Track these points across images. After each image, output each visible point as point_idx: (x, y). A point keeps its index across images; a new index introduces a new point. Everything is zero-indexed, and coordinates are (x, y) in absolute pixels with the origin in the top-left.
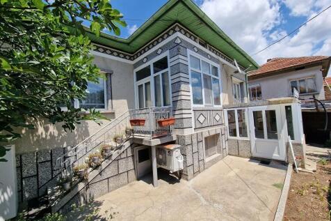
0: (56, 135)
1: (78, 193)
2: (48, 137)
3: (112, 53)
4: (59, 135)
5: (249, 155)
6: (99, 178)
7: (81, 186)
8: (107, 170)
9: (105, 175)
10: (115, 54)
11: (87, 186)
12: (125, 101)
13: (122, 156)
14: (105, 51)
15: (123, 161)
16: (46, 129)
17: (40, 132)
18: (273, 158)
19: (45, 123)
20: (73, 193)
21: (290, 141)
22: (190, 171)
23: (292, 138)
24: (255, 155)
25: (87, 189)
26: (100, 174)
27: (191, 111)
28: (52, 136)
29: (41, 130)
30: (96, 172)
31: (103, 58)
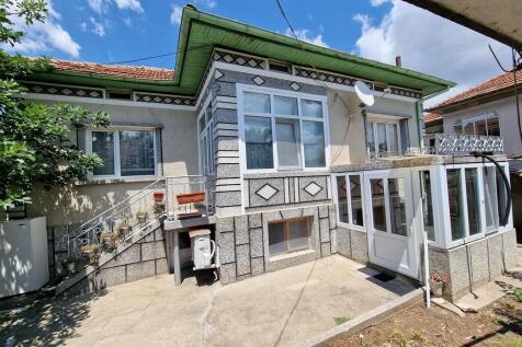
0: (90, 207)
1: (86, 277)
2: (82, 210)
3: (163, 100)
4: (94, 208)
5: (365, 259)
6: (113, 263)
7: (90, 269)
8: (125, 254)
9: (121, 261)
10: (168, 100)
11: (98, 271)
12: (182, 165)
13: (148, 239)
14: (152, 99)
15: (150, 245)
16: (80, 201)
17: (73, 204)
18: (400, 270)
19: (79, 194)
20: (80, 276)
21: (426, 242)
22: (227, 272)
23: (431, 237)
24: (374, 260)
25: (97, 273)
26: (115, 258)
27: (241, 181)
28: (86, 209)
29: (74, 201)
30: (110, 256)
31: (150, 109)
